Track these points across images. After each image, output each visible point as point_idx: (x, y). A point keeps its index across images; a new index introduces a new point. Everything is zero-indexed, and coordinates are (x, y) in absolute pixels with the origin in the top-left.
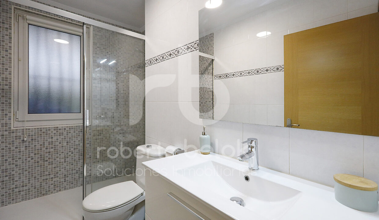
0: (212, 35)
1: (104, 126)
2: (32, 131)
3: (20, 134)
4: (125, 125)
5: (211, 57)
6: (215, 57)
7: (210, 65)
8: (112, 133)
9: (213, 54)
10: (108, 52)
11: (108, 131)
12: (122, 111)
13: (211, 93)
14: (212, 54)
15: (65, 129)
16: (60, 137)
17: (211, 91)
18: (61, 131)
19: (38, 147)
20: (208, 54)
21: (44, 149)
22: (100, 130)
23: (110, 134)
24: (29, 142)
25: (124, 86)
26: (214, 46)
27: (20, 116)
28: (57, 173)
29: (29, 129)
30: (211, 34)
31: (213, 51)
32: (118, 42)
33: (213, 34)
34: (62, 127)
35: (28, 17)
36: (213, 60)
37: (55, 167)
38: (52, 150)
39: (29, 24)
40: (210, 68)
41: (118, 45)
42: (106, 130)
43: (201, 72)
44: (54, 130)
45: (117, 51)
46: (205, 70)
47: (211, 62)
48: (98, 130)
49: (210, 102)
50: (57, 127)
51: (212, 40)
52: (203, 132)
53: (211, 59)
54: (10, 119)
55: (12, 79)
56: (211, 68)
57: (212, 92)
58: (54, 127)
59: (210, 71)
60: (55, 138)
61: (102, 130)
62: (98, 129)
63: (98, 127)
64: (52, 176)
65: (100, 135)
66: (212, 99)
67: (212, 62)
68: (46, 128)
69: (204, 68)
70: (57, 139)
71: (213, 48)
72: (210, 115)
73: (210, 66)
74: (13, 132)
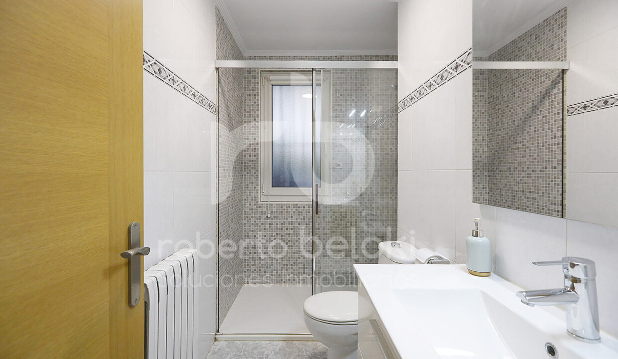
0: (562, 13)
1: (349, 207)
2: (274, 207)
3: (264, 209)
4: (378, 208)
5: (558, 65)
6: (572, 64)
7: (555, 84)
8: (358, 217)
9: (565, 56)
10: (353, 100)
11: (353, 215)
12: (373, 185)
13: (558, 148)
14: (563, 57)
15: (304, 207)
16: (299, 217)
17: (558, 144)
18: (300, 210)
19: (279, 226)
20: (549, 60)
21: (284, 229)
22: (344, 212)
23: (356, 220)
24: (272, 219)
25: (376, 146)
26: (570, 38)
27: (265, 190)
28: (296, 260)
29: (272, 205)
30: (559, 11)
31: (566, 49)
32: (368, 80)
33: (566, 10)
34: (301, 205)
35: (271, 77)
36: (564, 71)
37: (294, 253)
38: (292, 232)
39: (273, 85)
40: (555, 91)
41: (368, 85)
42: (351, 213)
43: (533, 104)
44: (294, 207)
45: (366, 95)
46: (544, 98)
47: (559, 76)
48: (341, 212)
49: (555, 168)
50: (297, 205)
51: (562, 25)
52: (473, 231)
53: (559, 69)
54: (257, 193)
55: (259, 150)
56: (559, 90)
57: (561, 145)
58: (294, 205)
59: (555, 98)
60: (294, 217)
61: (346, 212)
62: (341, 210)
63: (341, 208)
64: (292, 263)
65: (344, 220)
66: (561, 162)
67: (561, 77)
68: (287, 205)
69: (541, 92)
70: (297, 219)
71: (566, 42)
72: (555, 198)
73: (555, 87)
74: (260, 207)
